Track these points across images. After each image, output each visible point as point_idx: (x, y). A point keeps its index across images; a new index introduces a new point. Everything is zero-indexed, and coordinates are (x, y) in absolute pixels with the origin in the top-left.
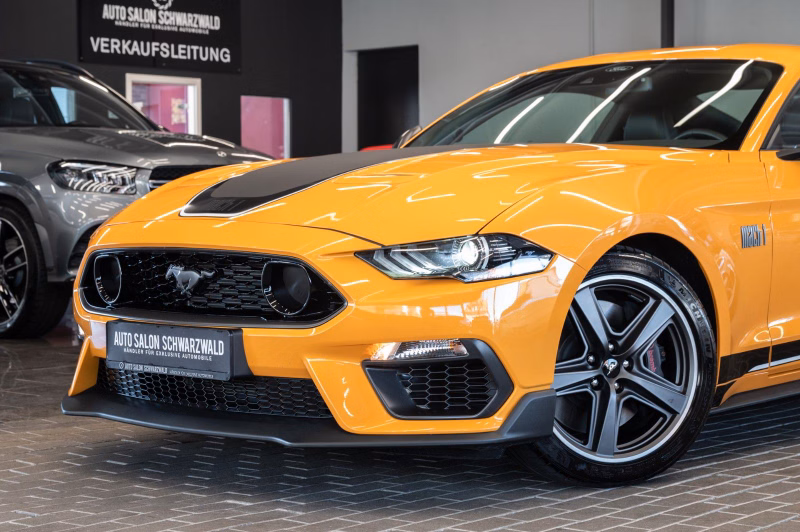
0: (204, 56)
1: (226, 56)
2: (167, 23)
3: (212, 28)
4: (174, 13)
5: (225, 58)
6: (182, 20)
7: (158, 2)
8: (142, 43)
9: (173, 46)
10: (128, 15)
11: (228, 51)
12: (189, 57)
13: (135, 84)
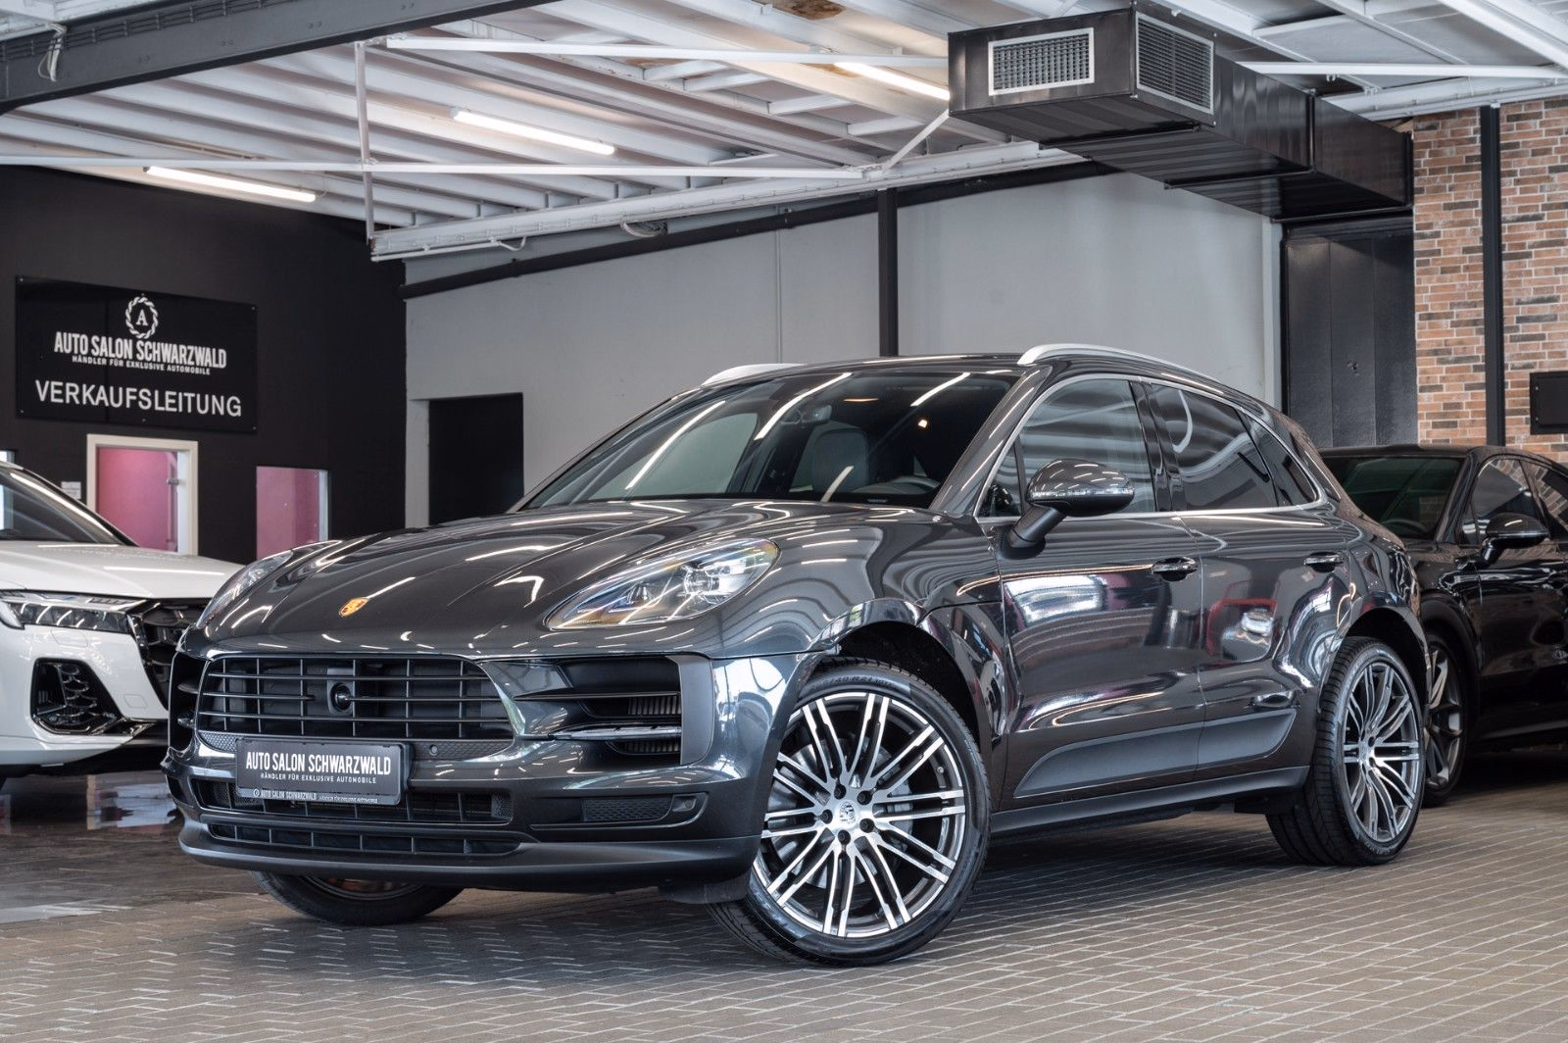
0: (203, 408)
1: (235, 407)
2: (149, 359)
3: (215, 366)
4: (159, 344)
5: (235, 411)
6: (170, 354)
7: (137, 328)
8: (112, 388)
9: (156, 392)
10: (91, 347)
11: (239, 402)
12: (181, 410)
13: (99, 449)
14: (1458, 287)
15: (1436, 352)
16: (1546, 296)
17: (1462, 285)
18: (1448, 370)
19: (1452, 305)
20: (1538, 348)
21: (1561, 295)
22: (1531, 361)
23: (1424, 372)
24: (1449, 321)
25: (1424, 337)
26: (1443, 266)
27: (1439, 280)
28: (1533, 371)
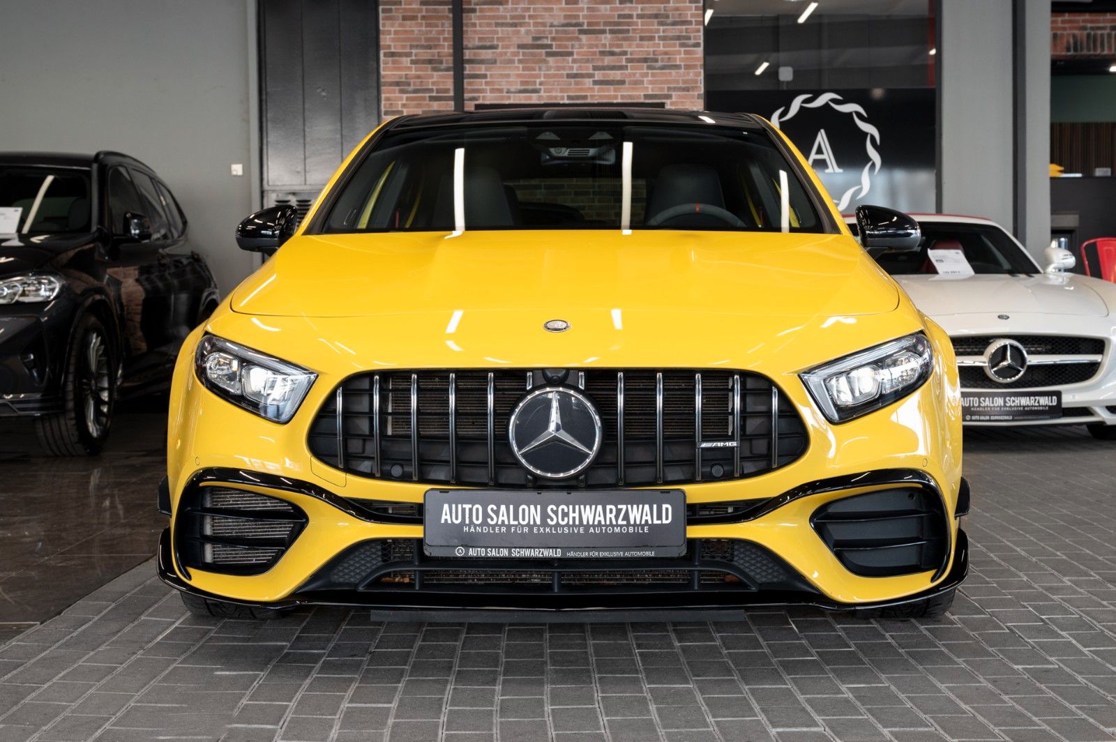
14: (416, 32)
15: (397, 84)
16: (488, 44)
17: (420, 31)
18: (408, 99)
19: (412, 47)
20: (481, 85)
21: (500, 44)
22: (476, 95)
23: (388, 99)
24: (409, 59)
25: (388, 71)
26: (405, 14)
27: (400, 25)
28: (477, 102)
